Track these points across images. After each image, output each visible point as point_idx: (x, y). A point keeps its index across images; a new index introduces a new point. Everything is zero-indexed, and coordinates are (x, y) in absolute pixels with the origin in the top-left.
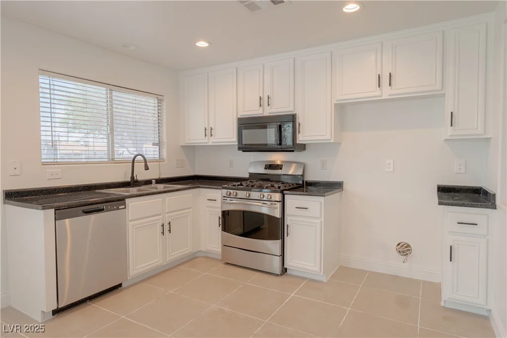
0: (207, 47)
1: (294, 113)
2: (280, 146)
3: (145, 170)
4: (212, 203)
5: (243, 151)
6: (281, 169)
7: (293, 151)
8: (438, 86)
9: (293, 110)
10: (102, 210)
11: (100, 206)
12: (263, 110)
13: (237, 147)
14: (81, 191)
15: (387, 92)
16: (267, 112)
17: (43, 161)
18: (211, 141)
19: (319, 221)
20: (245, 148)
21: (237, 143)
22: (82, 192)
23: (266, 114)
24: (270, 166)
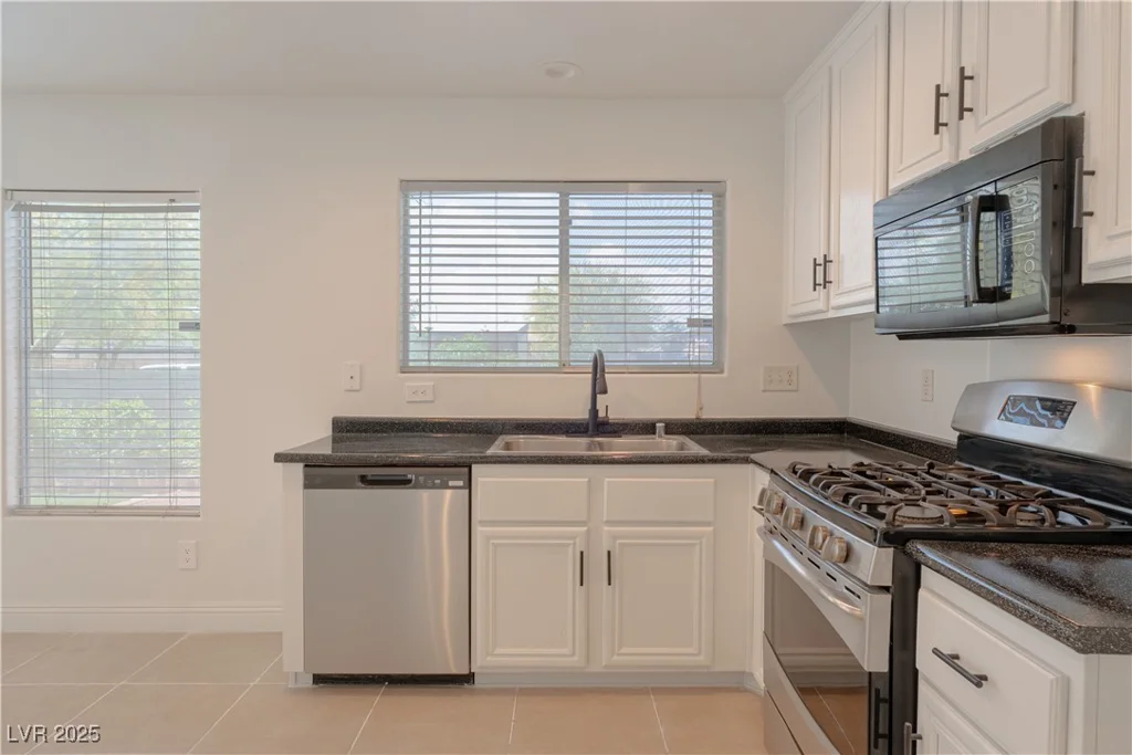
10: (403, 482)
11: (411, 474)
14: (470, 432)
22: (472, 435)
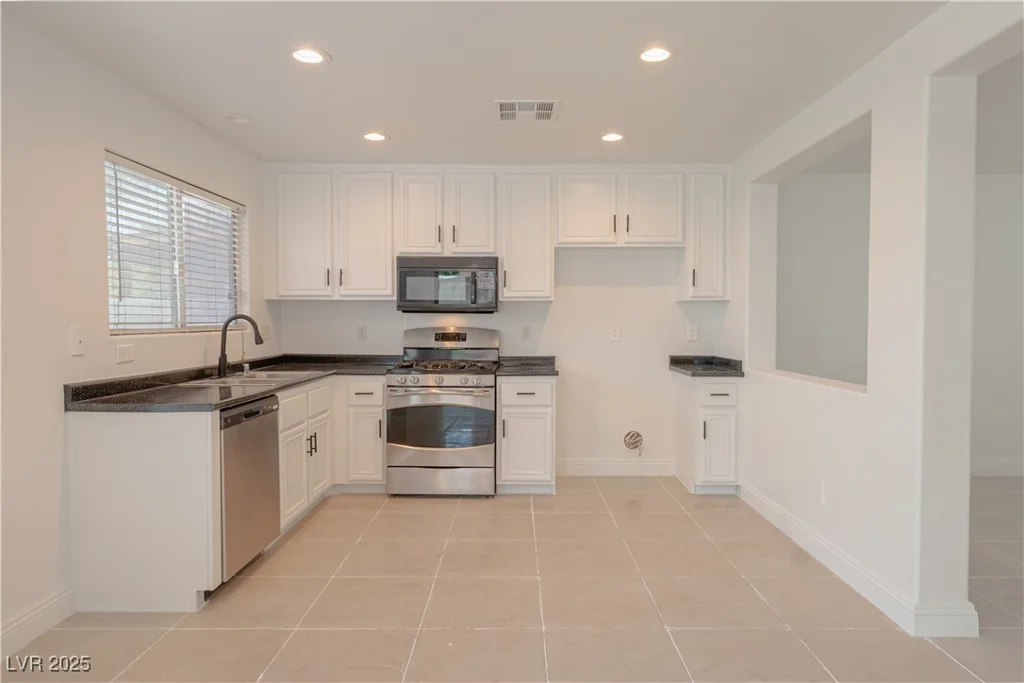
0: (382, 141)
1: (495, 255)
2: (474, 305)
3: (257, 343)
4: (365, 400)
5: (404, 312)
6: (464, 340)
7: (492, 312)
8: (679, 238)
9: (492, 250)
12: (443, 247)
13: (395, 306)
15: (622, 239)
16: (450, 250)
17: (112, 327)
18: (337, 293)
19: (549, 410)
20: (407, 306)
21: (395, 298)
23: (447, 253)
24: (443, 336)
